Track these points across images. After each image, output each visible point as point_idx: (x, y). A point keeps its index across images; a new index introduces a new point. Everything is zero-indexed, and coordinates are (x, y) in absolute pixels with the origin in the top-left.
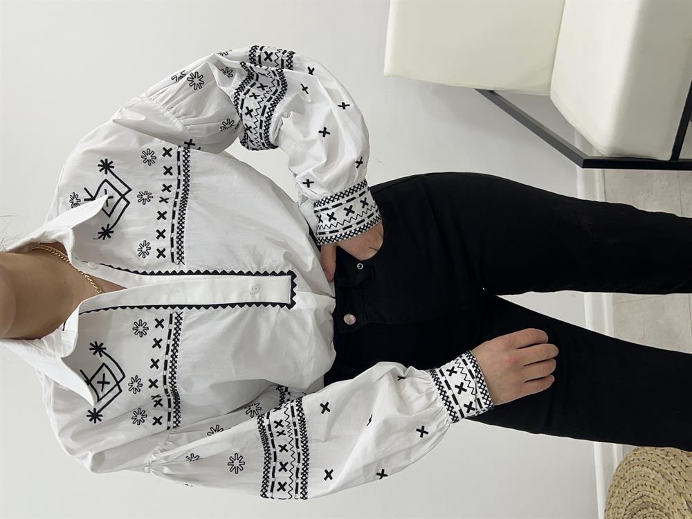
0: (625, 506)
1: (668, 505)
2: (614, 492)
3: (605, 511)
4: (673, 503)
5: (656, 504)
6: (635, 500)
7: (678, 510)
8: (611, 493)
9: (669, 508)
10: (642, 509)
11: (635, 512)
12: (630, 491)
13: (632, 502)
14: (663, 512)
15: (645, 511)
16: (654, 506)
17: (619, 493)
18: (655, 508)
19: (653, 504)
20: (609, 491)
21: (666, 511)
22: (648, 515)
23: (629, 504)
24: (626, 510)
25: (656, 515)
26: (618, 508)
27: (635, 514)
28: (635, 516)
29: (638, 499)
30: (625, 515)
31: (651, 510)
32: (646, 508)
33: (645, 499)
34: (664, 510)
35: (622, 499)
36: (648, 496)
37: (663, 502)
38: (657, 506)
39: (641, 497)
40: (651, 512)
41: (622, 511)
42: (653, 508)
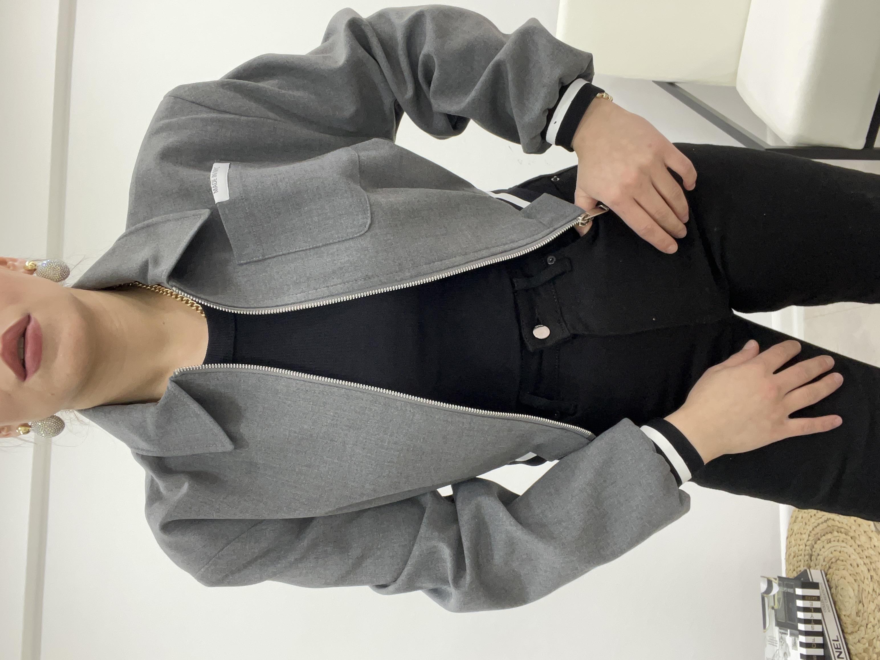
0: (808, 532)
1: (854, 528)
2: (797, 518)
3: (787, 538)
4: (859, 525)
5: (842, 528)
6: (819, 524)
7: (865, 532)
8: (794, 517)
9: (855, 531)
10: (827, 533)
11: (819, 537)
12: (815, 515)
13: (816, 527)
14: (849, 536)
15: (829, 536)
16: (839, 530)
17: (802, 518)
18: (841, 532)
19: (839, 527)
20: (792, 517)
21: (852, 534)
22: (832, 540)
23: (813, 529)
24: (809, 536)
25: (841, 540)
26: (801, 534)
27: (819, 539)
28: (818, 542)
29: (822, 523)
30: (808, 540)
31: (835, 533)
32: (831, 533)
33: (830, 523)
34: (849, 534)
35: (806, 524)
36: (833, 520)
37: (849, 525)
38: (843, 530)
39: (825, 521)
40: (837, 537)
41: (805, 537)
42: (838, 532)
